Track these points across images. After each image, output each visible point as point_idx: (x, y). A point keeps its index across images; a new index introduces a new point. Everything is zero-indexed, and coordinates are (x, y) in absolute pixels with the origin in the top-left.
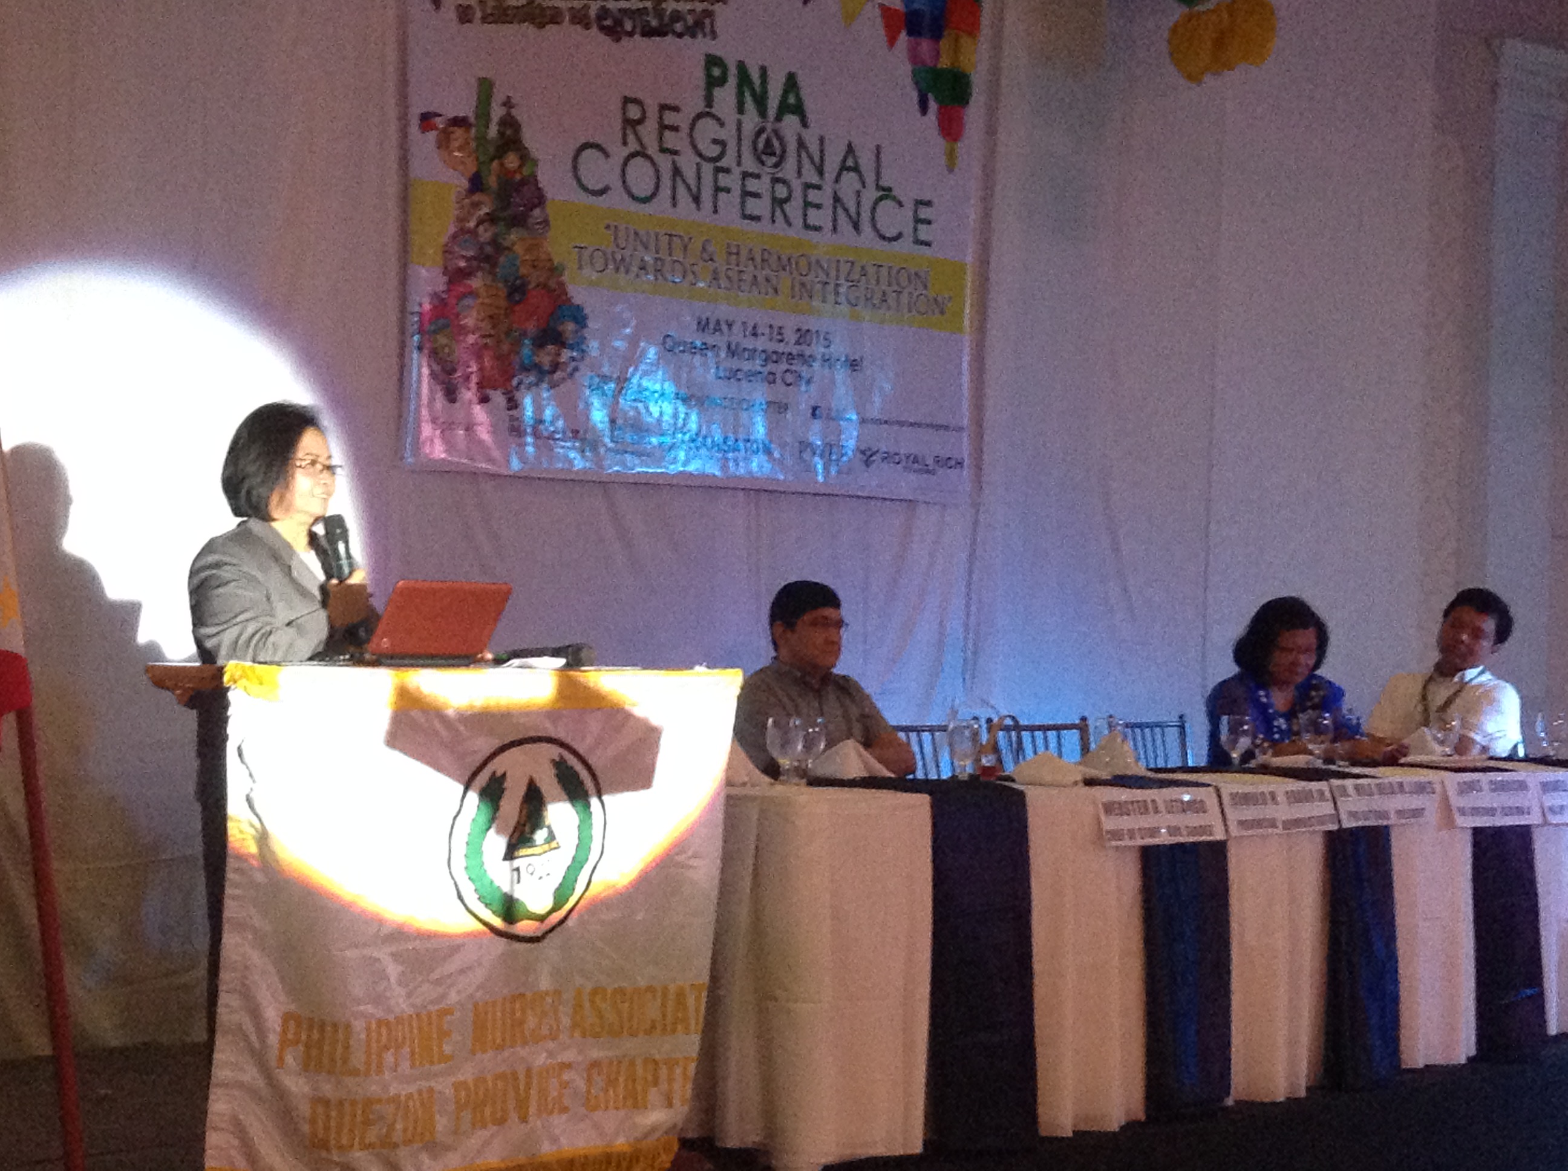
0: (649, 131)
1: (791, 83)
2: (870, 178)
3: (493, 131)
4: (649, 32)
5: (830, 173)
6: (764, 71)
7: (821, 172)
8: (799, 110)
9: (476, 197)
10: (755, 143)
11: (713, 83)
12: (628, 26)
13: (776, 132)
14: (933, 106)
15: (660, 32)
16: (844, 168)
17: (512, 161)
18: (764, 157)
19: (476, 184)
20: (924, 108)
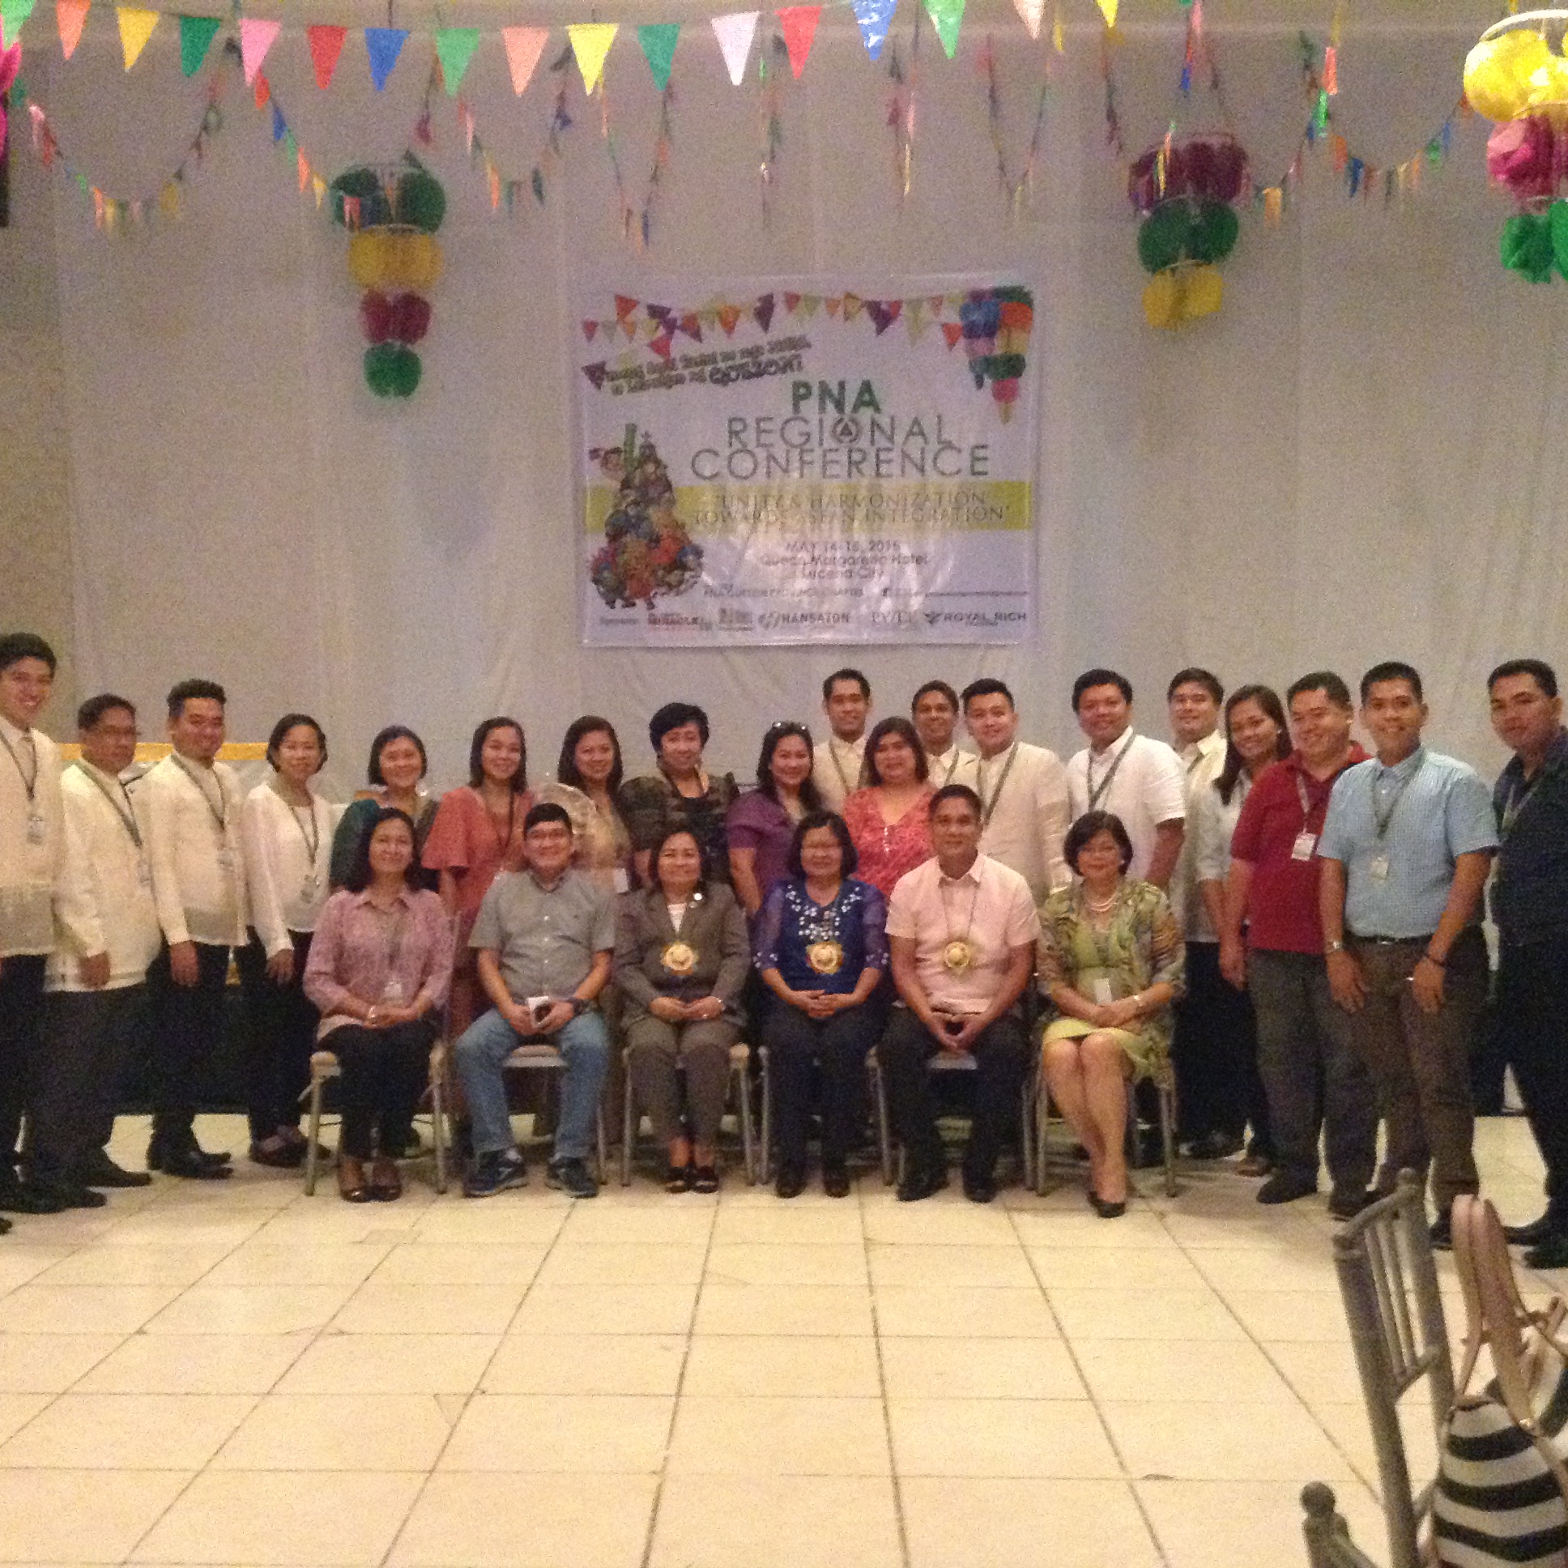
0: (750, 436)
1: (867, 387)
2: (933, 438)
3: (637, 452)
4: (749, 376)
5: (899, 438)
6: (842, 385)
7: (891, 439)
8: (873, 404)
9: (627, 492)
10: (834, 431)
11: (798, 399)
12: (733, 374)
13: (853, 420)
14: (988, 381)
15: (759, 374)
16: (911, 433)
17: (650, 468)
18: (842, 438)
19: (626, 484)
20: (980, 384)
